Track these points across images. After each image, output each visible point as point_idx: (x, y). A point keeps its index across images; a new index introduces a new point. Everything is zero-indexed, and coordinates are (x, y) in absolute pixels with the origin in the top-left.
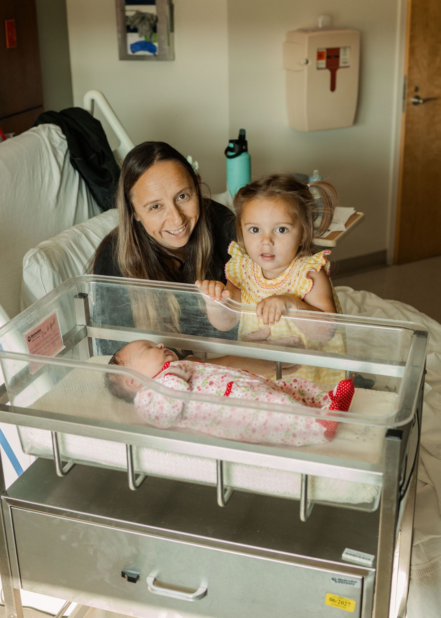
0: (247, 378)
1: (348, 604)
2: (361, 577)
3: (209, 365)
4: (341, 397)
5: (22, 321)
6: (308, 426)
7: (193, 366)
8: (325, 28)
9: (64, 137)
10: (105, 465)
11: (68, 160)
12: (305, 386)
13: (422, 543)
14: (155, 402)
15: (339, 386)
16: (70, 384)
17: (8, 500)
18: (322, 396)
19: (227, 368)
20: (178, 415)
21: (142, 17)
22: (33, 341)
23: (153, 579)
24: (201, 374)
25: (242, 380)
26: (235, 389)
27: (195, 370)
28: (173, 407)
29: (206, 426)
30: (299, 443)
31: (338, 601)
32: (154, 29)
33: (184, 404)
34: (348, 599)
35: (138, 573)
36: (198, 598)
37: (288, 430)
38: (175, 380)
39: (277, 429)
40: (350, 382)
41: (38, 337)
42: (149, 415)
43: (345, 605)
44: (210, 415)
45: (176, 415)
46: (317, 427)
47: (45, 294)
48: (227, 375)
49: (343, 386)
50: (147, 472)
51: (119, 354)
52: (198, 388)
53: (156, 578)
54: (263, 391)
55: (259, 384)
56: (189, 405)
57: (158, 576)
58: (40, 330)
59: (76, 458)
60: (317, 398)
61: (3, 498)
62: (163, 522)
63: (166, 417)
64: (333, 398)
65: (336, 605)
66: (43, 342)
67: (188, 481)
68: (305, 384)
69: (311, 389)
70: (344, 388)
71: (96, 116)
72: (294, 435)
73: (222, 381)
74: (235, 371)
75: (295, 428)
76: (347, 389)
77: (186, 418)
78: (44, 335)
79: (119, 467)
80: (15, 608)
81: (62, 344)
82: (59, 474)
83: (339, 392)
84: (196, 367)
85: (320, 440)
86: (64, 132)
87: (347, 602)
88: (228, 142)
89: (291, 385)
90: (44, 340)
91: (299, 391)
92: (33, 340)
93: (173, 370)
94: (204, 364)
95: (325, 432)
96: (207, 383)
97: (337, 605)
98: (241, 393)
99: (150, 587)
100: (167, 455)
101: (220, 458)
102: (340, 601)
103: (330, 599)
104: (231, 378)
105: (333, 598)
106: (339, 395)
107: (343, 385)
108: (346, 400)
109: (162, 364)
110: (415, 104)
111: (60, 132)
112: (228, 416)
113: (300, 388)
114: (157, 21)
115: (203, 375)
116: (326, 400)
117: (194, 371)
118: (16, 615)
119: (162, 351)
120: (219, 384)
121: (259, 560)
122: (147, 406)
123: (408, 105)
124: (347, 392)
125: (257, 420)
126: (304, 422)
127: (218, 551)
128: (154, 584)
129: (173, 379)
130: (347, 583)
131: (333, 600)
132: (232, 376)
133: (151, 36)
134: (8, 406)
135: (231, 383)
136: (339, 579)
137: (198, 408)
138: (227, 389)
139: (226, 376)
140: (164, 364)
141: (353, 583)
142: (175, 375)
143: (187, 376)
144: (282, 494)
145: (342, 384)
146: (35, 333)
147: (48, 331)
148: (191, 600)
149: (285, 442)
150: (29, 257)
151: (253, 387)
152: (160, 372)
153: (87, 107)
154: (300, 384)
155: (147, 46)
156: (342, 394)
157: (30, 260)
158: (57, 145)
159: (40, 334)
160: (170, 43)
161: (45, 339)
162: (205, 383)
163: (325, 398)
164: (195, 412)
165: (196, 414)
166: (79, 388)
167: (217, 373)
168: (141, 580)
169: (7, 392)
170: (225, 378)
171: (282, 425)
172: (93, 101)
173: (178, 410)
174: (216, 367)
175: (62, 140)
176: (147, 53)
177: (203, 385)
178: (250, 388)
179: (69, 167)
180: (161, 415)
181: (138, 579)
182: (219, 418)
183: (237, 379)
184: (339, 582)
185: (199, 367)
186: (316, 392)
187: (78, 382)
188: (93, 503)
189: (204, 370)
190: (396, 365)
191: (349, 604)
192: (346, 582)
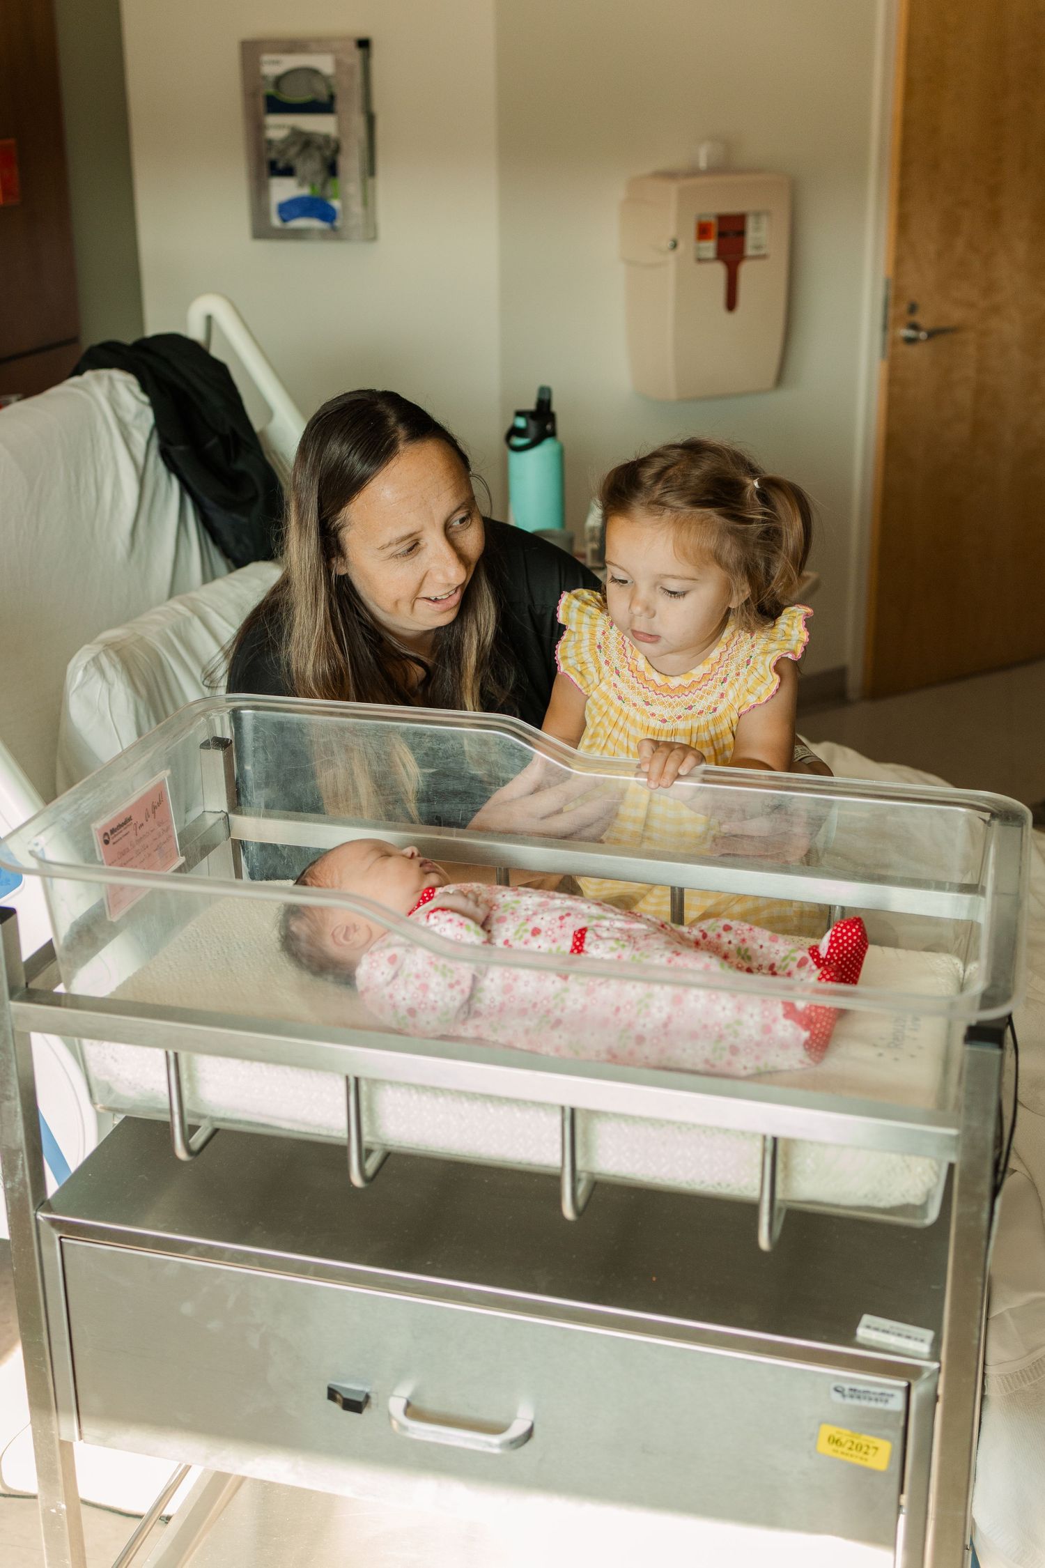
0: (618, 920)
1: (871, 1451)
2: (904, 1384)
3: (528, 892)
4: (839, 959)
5: (89, 795)
6: (767, 1029)
7: (491, 894)
8: (713, 170)
9: (145, 398)
10: (289, 1130)
11: (154, 452)
12: (753, 938)
13: (1011, 1311)
14: (409, 975)
15: (834, 933)
16: (198, 944)
17: (54, 1223)
18: (793, 959)
19: (570, 898)
20: (462, 1007)
21: (306, 142)
22: (114, 843)
23: (403, 1403)
24: (511, 911)
25: (606, 923)
26: (593, 945)
27: (497, 903)
28: (451, 986)
29: (527, 1032)
30: (745, 1068)
31: (849, 1444)
32: (332, 169)
33: (474, 979)
34: (872, 1439)
35: (367, 1390)
36: (514, 1445)
37: (721, 1037)
38: (456, 923)
39: (694, 1036)
40: (858, 923)
41: (126, 835)
42: (394, 1006)
43: (866, 1453)
44: (535, 1005)
45: (457, 1004)
46: (787, 1030)
47: (121, 751)
48: (572, 912)
49: (844, 935)
50: (390, 1143)
51: (313, 873)
52: (506, 942)
53: (410, 1400)
54: (657, 949)
55: (646, 933)
56: (486, 983)
57: (415, 1394)
58: (130, 819)
59: (221, 1115)
60: (783, 964)
61: (42, 1217)
62: (429, 1263)
63: (434, 1009)
64: (821, 962)
65: (842, 1453)
66: (137, 847)
67: (489, 1163)
68: (752, 932)
69: (766, 944)
70: (845, 938)
71: (216, 352)
72: (734, 1050)
73: (561, 927)
74: (590, 905)
75: (736, 1034)
76: (854, 941)
77: (478, 1014)
78: (138, 829)
79: (324, 1132)
80: (61, 1489)
81: (178, 852)
82: (181, 1154)
83: (835, 949)
84: (499, 896)
85: (793, 1058)
86: (144, 389)
87: (871, 1445)
88: (512, 414)
89: (719, 936)
90: (138, 841)
91: (739, 950)
92: (115, 840)
93: (447, 902)
94: (517, 889)
95: (806, 1043)
96: (526, 931)
97: (847, 1454)
98: (608, 952)
99: (396, 1420)
100: (441, 1100)
101: (569, 1102)
102: (853, 1442)
103: (829, 1439)
104: (580, 919)
105: (837, 1437)
106: (835, 955)
107: (844, 931)
108: (851, 966)
109: (417, 891)
110: (910, 341)
111: (136, 388)
112: (579, 1007)
113: (741, 944)
114: (337, 150)
115: (515, 915)
116: (803, 967)
117: (494, 905)
118: (63, 1506)
119: (416, 863)
120: (553, 933)
121: (659, 1346)
122: (388, 984)
123: (894, 343)
124: (853, 948)
125: (648, 1014)
126: (757, 1018)
127: (562, 1329)
128: (406, 1413)
129: (450, 920)
130: (870, 1399)
131: (837, 1442)
132: (583, 915)
133: (324, 185)
134: (59, 994)
135: (583, 931)
136: (851, 1390)
137: (507, 989)
138: (574, 944)
139: (568, 915)
140: (421, 893)
141: (884, 1398)
142: (454, 911)
143: (481, 913)
144: (713, 1187)
145: (842, 928)
146: (120, 826)
147: (147, 821)
148: (496, 1451)
149: (713, 1066)
150: (83, 662)
151: (634, 938)
152: (413, 910)
153: (195, 332)
154: (740, 934)
155: (317, 207)
156: (841, 952)
157: (86, 668)
158: (128, 418)
159: (130, 829)
160: (368, 201)
161: (141, 838)
162: (521, 933)
163: (802, 963)
164: (499, 999)
165: (503, 1005)
166: (220, 952)
167: (548, 909)
168: (373, 1406)
169: (59, 960)
170: (567, 919)
171: (705, 1027)
172: (209, 319)
173: (463, 991)
174: (546, 896)
175: (141, 406)
176: (315, 224)
177: (518, 936)
178: (627, 941)
179: (157, 467)
180: (423, 1006)
181: (368, 1405)
182: (558, 1013)
183: (594, 922)
184: (852, 1397)
185: (505, 896)
186: (778, 950)
187: (216, 940)
188: (260, 1223)
189: (517, 902)
190: (950, 890)
191: (874, 1450)
192: (867, 1395)
